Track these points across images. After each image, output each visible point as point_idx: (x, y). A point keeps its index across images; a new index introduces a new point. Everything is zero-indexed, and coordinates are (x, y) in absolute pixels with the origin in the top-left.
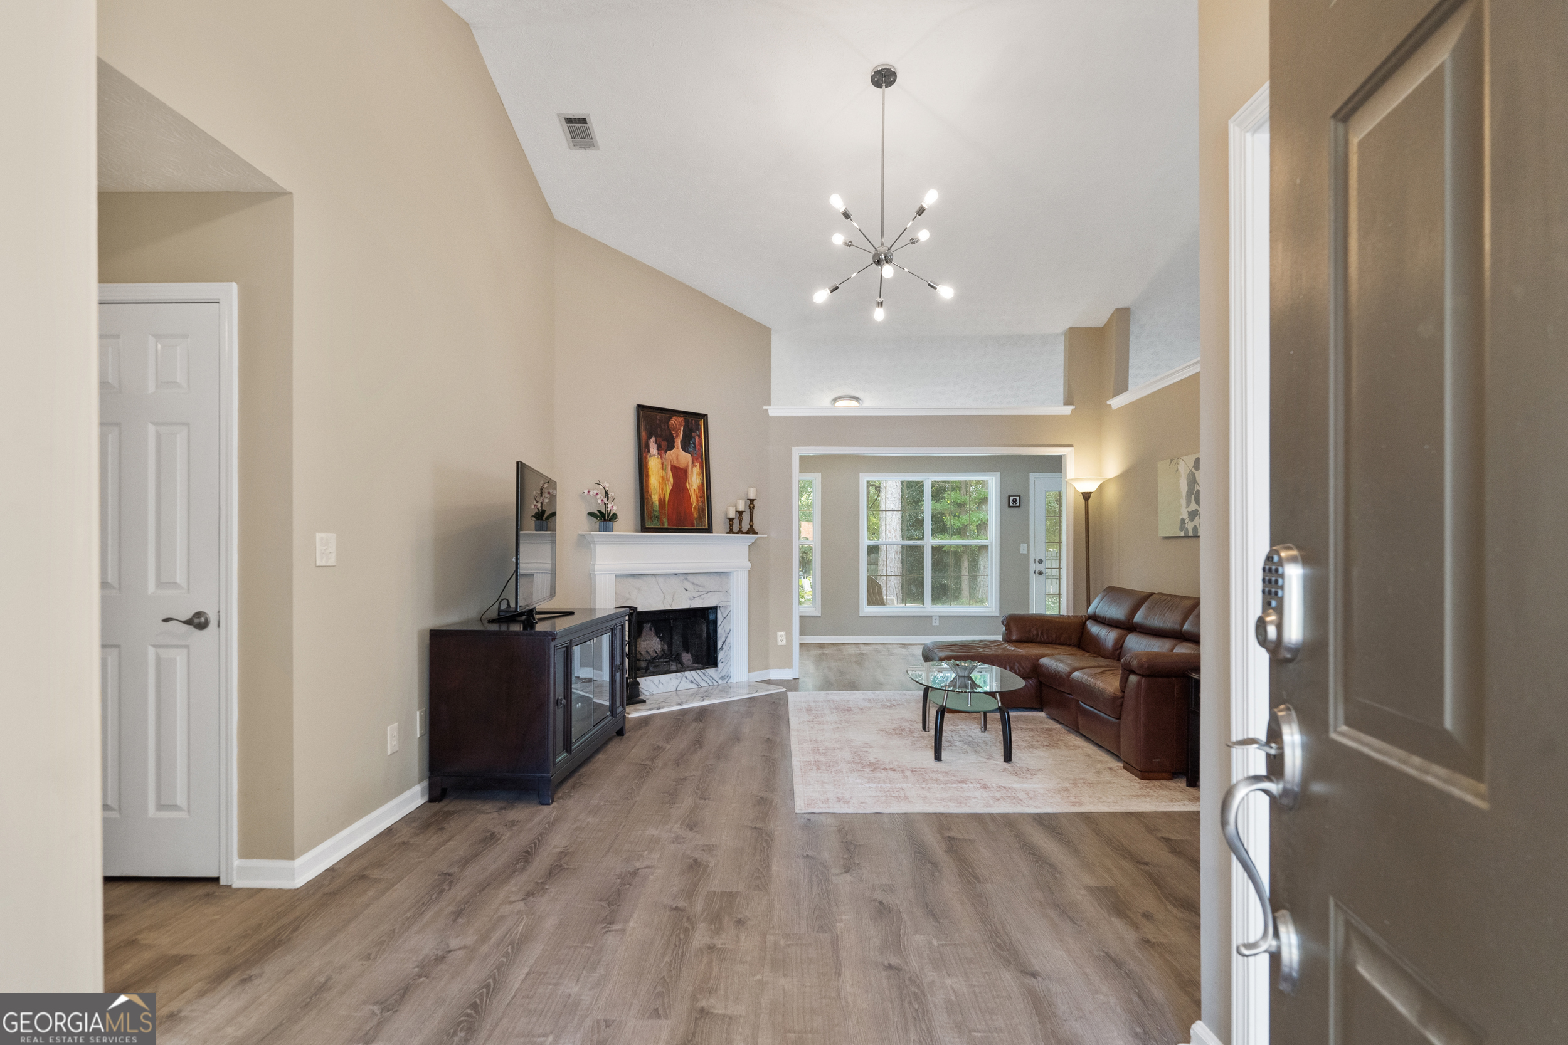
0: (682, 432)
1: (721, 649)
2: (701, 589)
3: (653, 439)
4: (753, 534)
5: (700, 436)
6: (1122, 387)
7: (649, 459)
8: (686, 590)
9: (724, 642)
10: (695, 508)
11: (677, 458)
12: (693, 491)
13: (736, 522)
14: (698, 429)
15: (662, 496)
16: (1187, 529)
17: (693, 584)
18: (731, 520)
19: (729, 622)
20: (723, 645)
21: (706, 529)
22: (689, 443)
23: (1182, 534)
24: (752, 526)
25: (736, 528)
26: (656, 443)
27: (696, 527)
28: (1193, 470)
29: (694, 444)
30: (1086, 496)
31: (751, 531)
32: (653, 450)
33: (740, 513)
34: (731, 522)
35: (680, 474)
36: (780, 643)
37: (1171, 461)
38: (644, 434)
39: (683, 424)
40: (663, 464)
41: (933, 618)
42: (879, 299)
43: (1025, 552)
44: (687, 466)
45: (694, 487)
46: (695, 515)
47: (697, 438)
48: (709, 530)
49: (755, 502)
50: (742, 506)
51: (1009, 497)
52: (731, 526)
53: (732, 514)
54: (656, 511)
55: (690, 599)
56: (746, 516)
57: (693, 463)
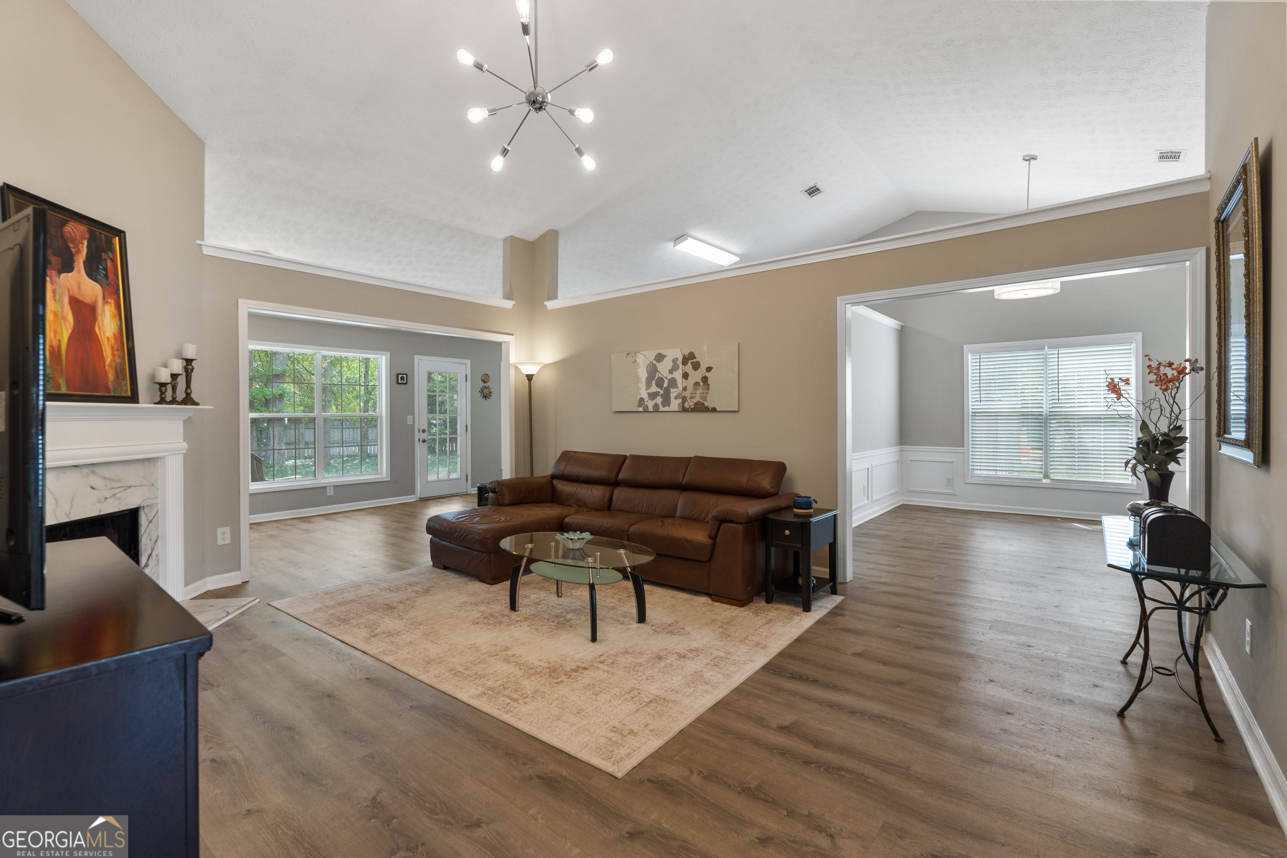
0: (85, 250)
2: (116, 485)
4: (192, 405)
5: (113, 260)
6: (552, 294)
8: (93, 488)
9: (150, 556)
10: (110, 365)
11: (79, 287)
12: (105, 341)
13: (169, 387)
14: (111, 248)
15: (56, 344)
16: (647, 406)
17: (105, 478)
18: (162, 385)
19: (157, 527)
20: (148, 560)
21: (129, 397)
22: (98, 268)
23: (641, 409)
24: (190, 394)
25: (168, 396)
27: (112, 394)
28: (654, 362)
29: (105, 269)
30: (530, 377)
31: (188, 400)
33: (174, 376)
34: (164, 388)
35: (84, 313)
37: (628, 354)
39: (87, 236)
40: (54, 292)
41: (328, 489)
43: (411, 423)
44: (96, 302)
45: (107, 335)
46: (111, 376)
47: (109, 263)
48: (133, 398)
49: (194, 364)
50: (177, 366)
51: (398, 375)
52: (162, 393)
53: (165, 377)
55: (99, 502)
56: (181, 382)
57: (104, 298)
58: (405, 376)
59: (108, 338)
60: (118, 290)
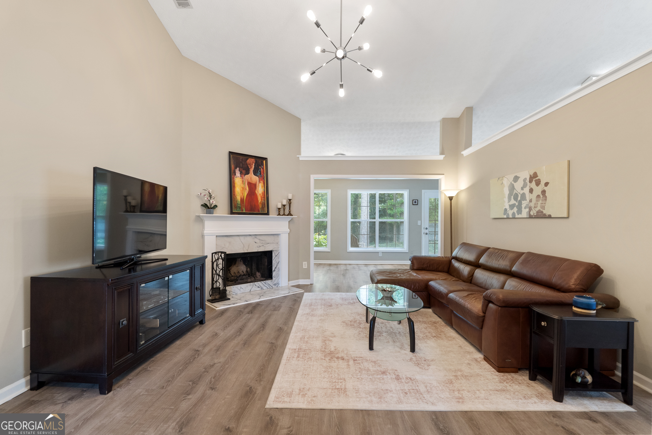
0: (254, 166)
1: (274, 271)
2: (263, 242)
3: (238, 169)
4: (290, 216)
5: (263, 168)
6: (469, 144)
7: (235, 178)
8: (256, 243)
9: (276, 268)
10: (260, 203)
11: (251, 179)
12: (259, 195)
13: (282, 210)
14: (263, 165)
15: (242, 197)
16: (508, 214)
17: (260, 240)
18: (279, 209)
19: (279, 258)
20: (275, 269)
21: (266, 213)
22: (258, 172)
23: (505, 217)
24: (290, 212)
25: (282, 213)
26: (239, 171)
27: (260, 212)
28: (513, 183)
29: (260, 172)
30: (451, 198)
31: (290, 214)
32: (238, 173)
33: (284, 206)
34: (279, 210)
35: (252, 187)
36: (304, 267)
37: (499, 179)
38: (233, 166)
39: (254, 162)
40: (243, 181)
41: (379, 253)
42: (340, 83)
43: (420, 224)
44: (256, 183)
45: (260, 193)
46: (260, 206)
47: (262, 169)
48: (268, 214)
49: (291, 201)
50: (285, 202)
51: (413, 200)
52: (279, 212)
53: (280, 206)
54: (239, 204)
55: (258, 247)
56: (287, 207)
57: (259, 181)
58: (417, 201)
59: (260, 194)
60: (264, 178)
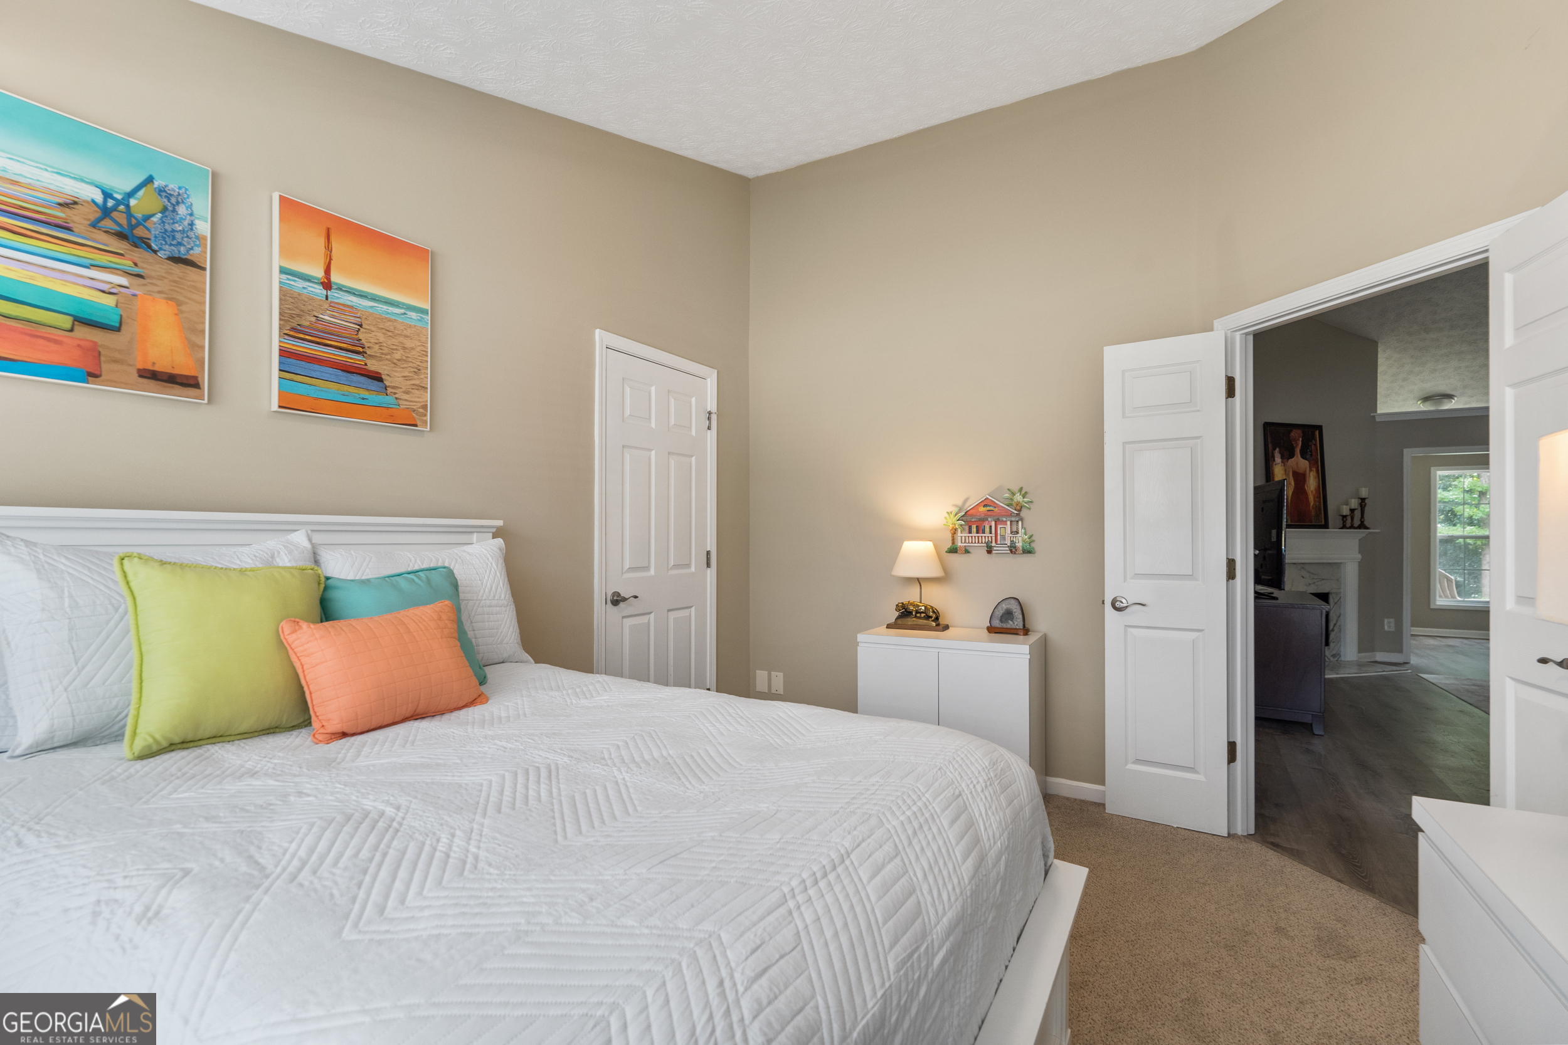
0: (1300, 443)
1: (1333, 630)
2: (1318, 577)
3: (1277, 450)
4: (1365, 529)
5: (1315, 445)
7: (1275, 467)
8: (1303, 577)
9: (1335, 625)
10: (1313, 507)
11: (1297, 464)
12: (1310, 493)
13: (1349, 518)
14: (1314, 438)
17: (1309, 572)
18: (1344, 517)
19: (1341, 606)
20: (1333, 627)
21: (1322, 525)
24: (1363, 522)
25: (1348, 524)
26: (1280, 453)
27: (1314, 524)
29: (1311, 451)
31: (1362, 526)
32: (1278, 459)
33: (1352, 511)
34: (1345, 519)
35: (1300, 479)
36: (1388, 628)
38: (1270, 446)
39: (1302, 435)
40: (1285, 470)
44: (1306, 471)
45: (1312, 489)
46: (1313, 513)
47: (1313, 447)
49: (1366, 501)
50: (1354, 503)
52: (1344, 522)
53: (1345, 511)
55: (1306, 586)
56: (1358, 514)
57: (1310, 467)
60: (1318, 461)
